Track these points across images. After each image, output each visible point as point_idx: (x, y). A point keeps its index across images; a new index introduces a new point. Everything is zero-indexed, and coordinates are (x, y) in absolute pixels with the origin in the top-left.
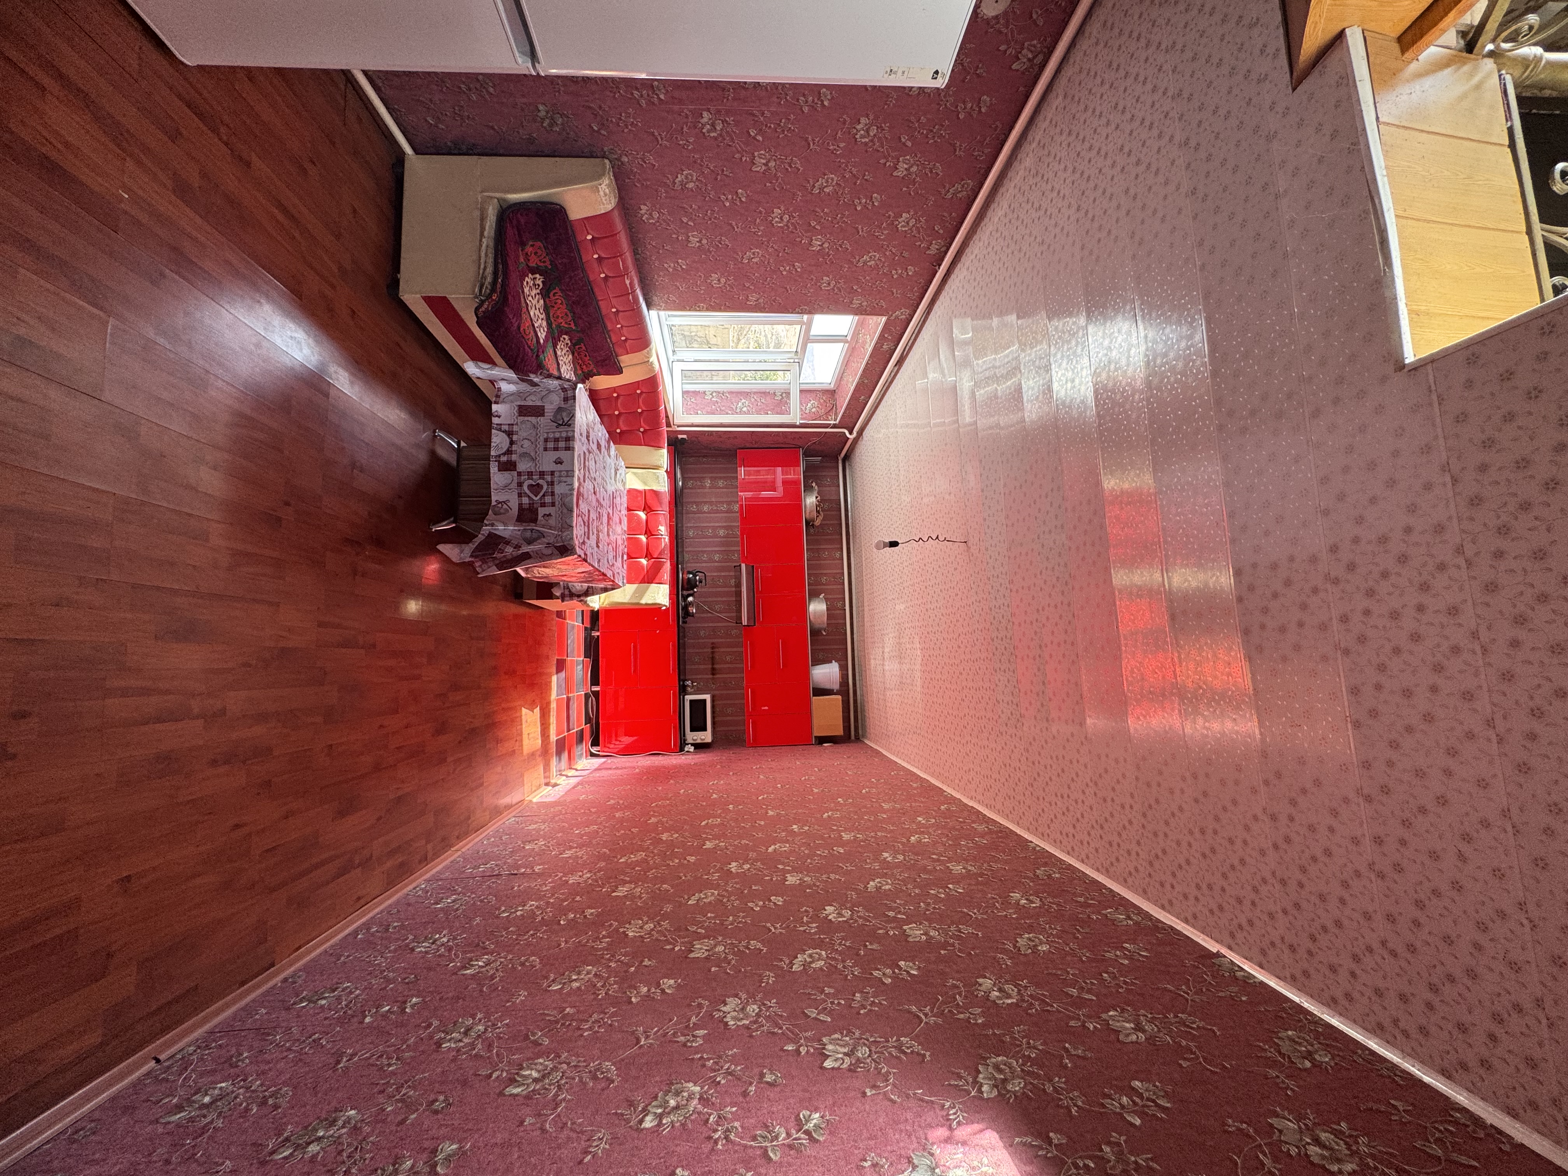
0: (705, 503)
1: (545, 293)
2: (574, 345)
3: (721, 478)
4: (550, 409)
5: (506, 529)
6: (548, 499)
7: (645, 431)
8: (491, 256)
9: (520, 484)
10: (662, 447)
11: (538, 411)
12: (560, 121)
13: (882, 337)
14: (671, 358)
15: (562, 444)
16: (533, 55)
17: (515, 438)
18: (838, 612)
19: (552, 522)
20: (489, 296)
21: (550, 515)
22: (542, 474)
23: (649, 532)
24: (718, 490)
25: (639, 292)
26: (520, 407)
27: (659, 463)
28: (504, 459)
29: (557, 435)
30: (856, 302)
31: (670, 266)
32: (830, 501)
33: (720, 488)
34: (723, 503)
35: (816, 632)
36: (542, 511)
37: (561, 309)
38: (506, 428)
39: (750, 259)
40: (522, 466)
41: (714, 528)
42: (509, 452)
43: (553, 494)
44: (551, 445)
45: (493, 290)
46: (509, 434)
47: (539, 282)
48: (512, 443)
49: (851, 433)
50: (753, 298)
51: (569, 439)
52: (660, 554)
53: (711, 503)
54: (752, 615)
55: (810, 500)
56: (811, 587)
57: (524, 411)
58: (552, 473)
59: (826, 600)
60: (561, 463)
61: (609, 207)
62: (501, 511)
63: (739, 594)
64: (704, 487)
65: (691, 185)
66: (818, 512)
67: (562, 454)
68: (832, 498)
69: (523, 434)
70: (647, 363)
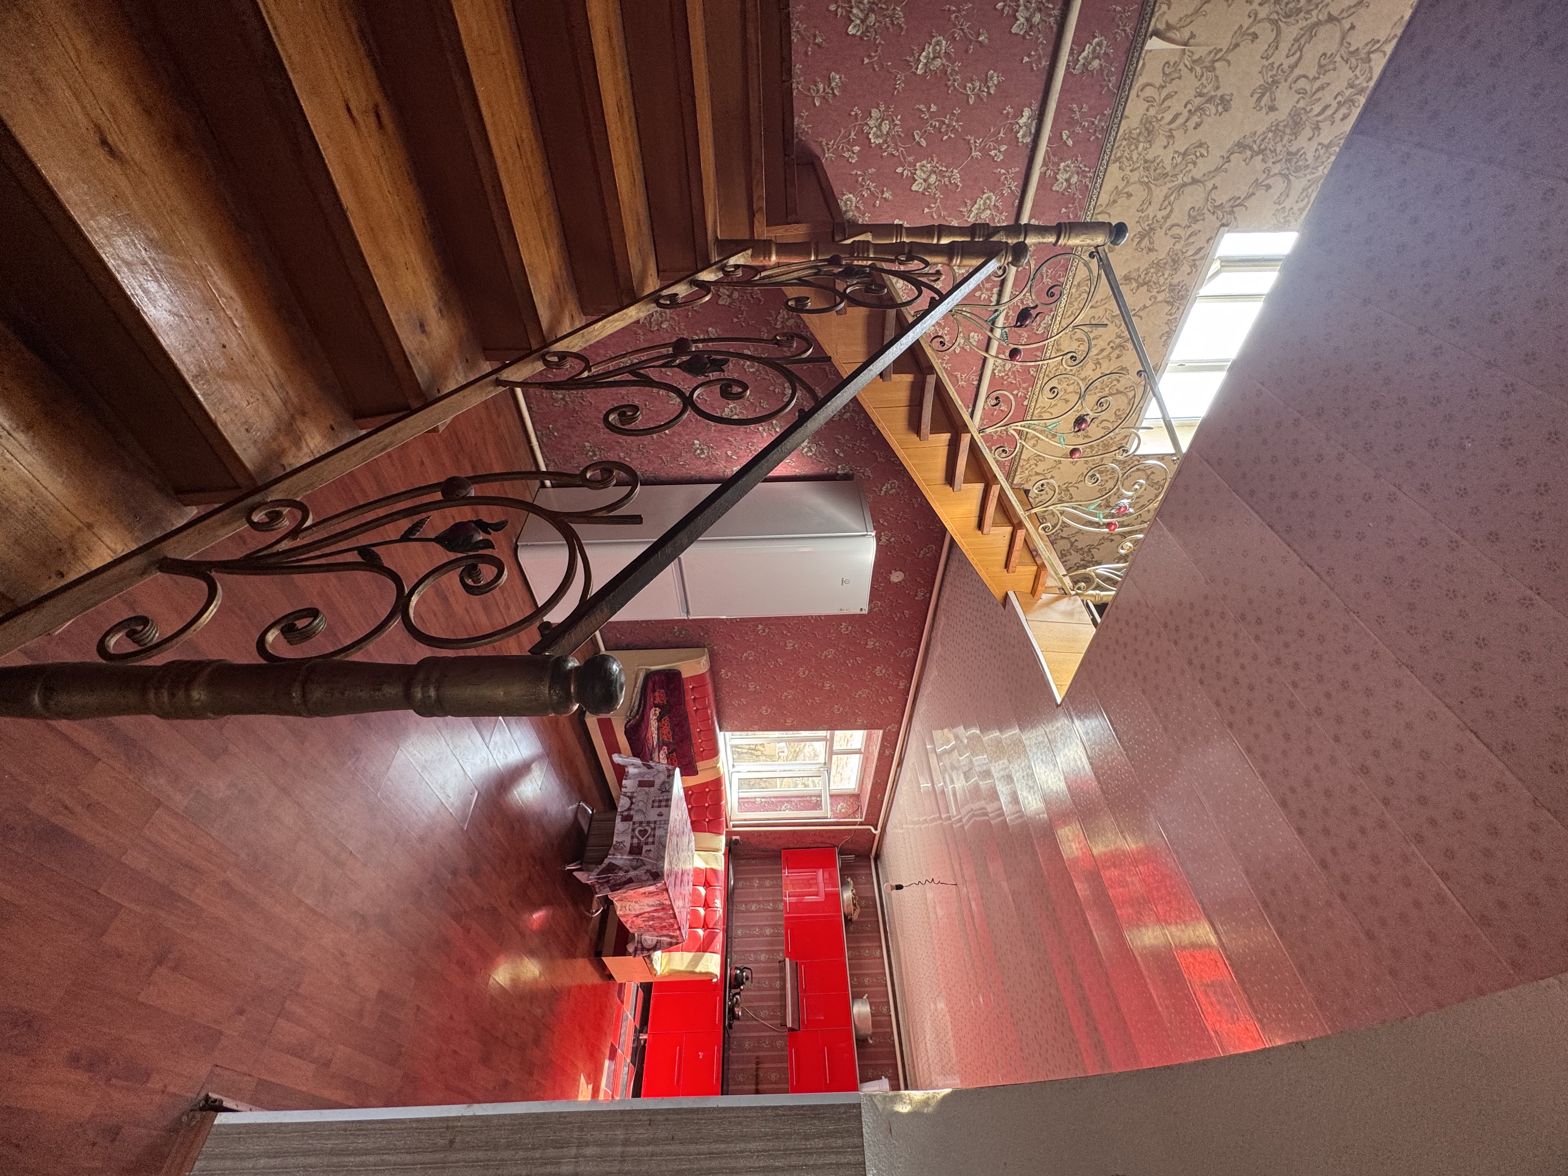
0: (754, 902)
1: (659, 720)
2: (669, 753)
3: (767, 878)
4: (658, 782)
5: (620, 859)
6: (650, 840)
7: (710, 821)
8: (639, 696)
9: (633, 830)
10: (721, 834)
11: (651, 784)
12: (684, 632)
13: (882, 745)
14: (731, 770)
15: (663, 804)
16: (688, 613)
17: (634, 800)
18: (883, 1018)
19: (651, 854)
20: (634, 717)
21: (650, 850)
22: (649, 823)
23: (707, 905)
24: (765, 890)
25: (715, 718)
26: (640, 781)
27: (718, 847)
28: (625, 813)
29: (661, 798)
30: (859, 721)
31: (736, 703)
32: (866, 898)
33: (766, 887)
34: (768, 901)
35: (862, 1042)
36: (645, 848)
37: (667, 729)
38: (629, 794)
39: (786, 697)
40: (636, 818)
41: (761, 927)
42: (629, 809)
43: (654, 836)
44: (656, 804)
45: (637, 714)
46: (631, 798)
47: (657, 712)
48: (632, 803)
49: (876, 829)
50: (789, 721)
51: (669, 800)
52: (715, 924)
53: (759, 902)
54: (797, 1018)
55: (847, 895)
56: (855, 990)
57: (642, 784)
58: (655, 822)
59: (871, 1004)
60: (662, 815)
61: (705, 671)
62: (619, 849)
63: (783, 997)
64: (752, 887)
65: (750, 658)
66: (854, 905)
67: (663, 810)
68: (868, 895)
69: (640, 798)
70: (715, 768)
